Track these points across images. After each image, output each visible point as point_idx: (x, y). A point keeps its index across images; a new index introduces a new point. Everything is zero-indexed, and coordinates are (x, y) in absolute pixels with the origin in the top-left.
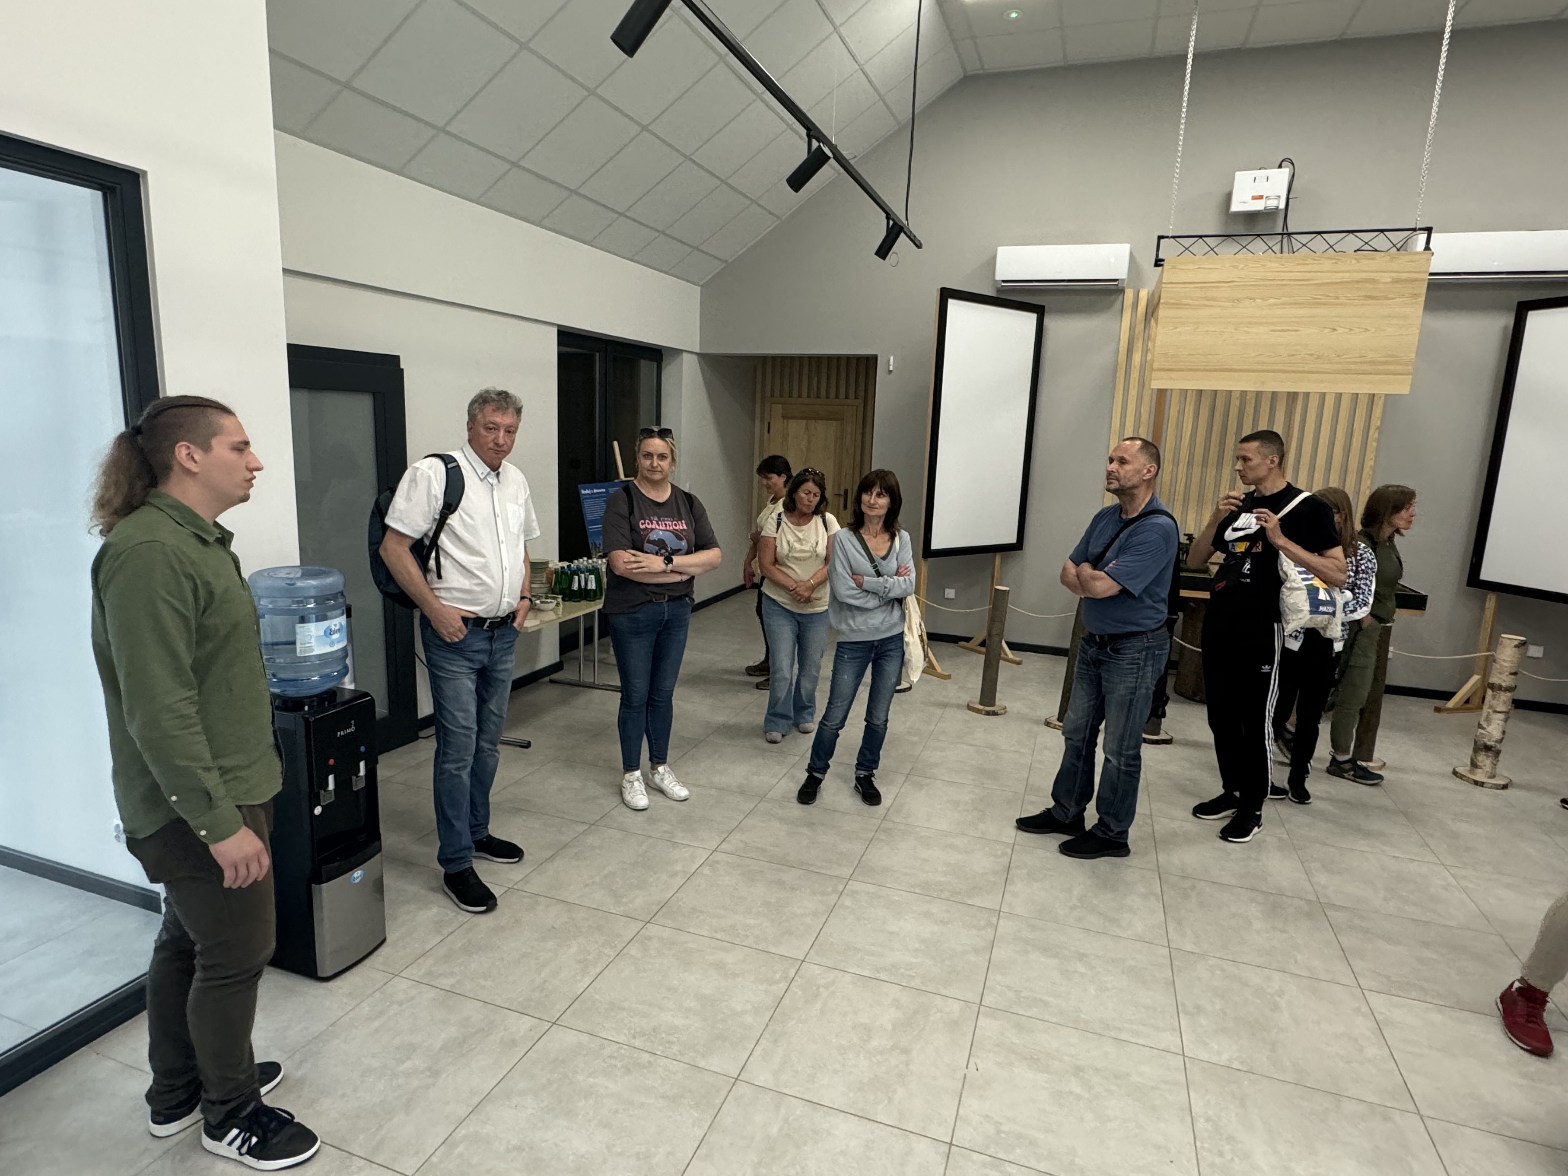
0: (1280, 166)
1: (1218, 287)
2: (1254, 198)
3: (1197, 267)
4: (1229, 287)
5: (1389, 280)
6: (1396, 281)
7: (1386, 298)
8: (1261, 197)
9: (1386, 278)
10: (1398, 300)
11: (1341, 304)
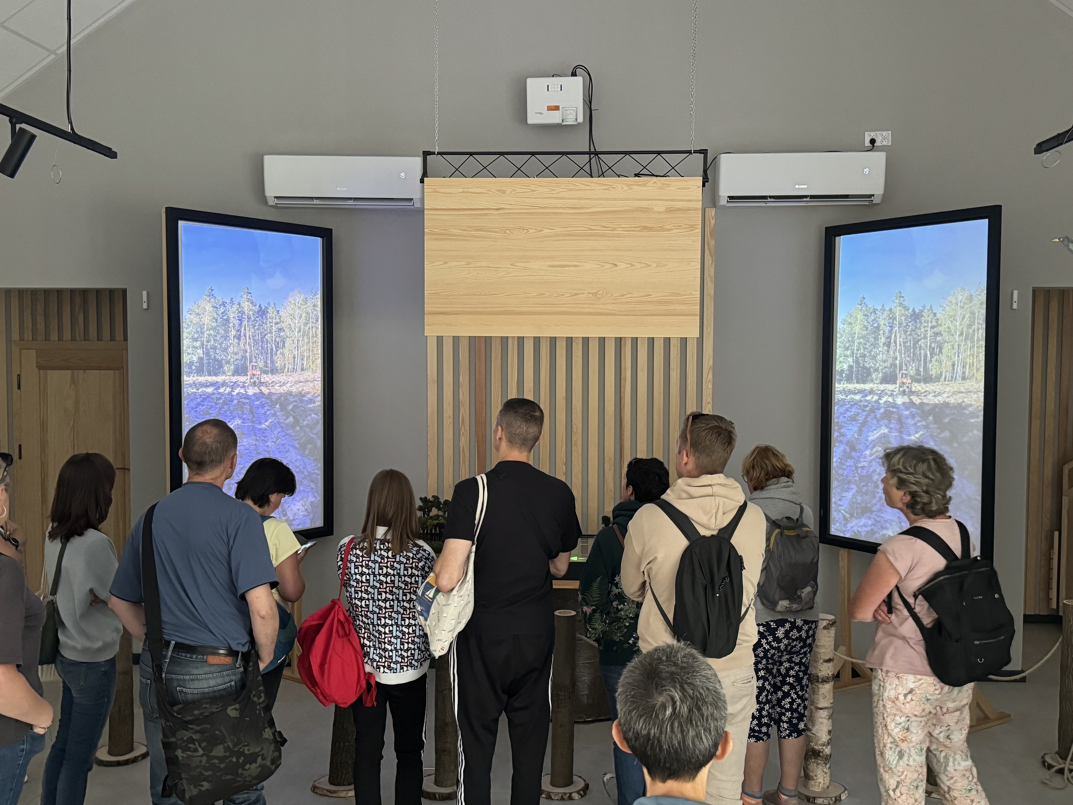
0: (574, 74)
1: (485, 215)
2: (550, 108)
3: (461, 190)
4: (500, 214)
5: (663, 209)
6: (670, 210)
7: (662, 229)
8: (557, 108)
9: (660, 207)
10: (675, 231)
11: (618, 236)
